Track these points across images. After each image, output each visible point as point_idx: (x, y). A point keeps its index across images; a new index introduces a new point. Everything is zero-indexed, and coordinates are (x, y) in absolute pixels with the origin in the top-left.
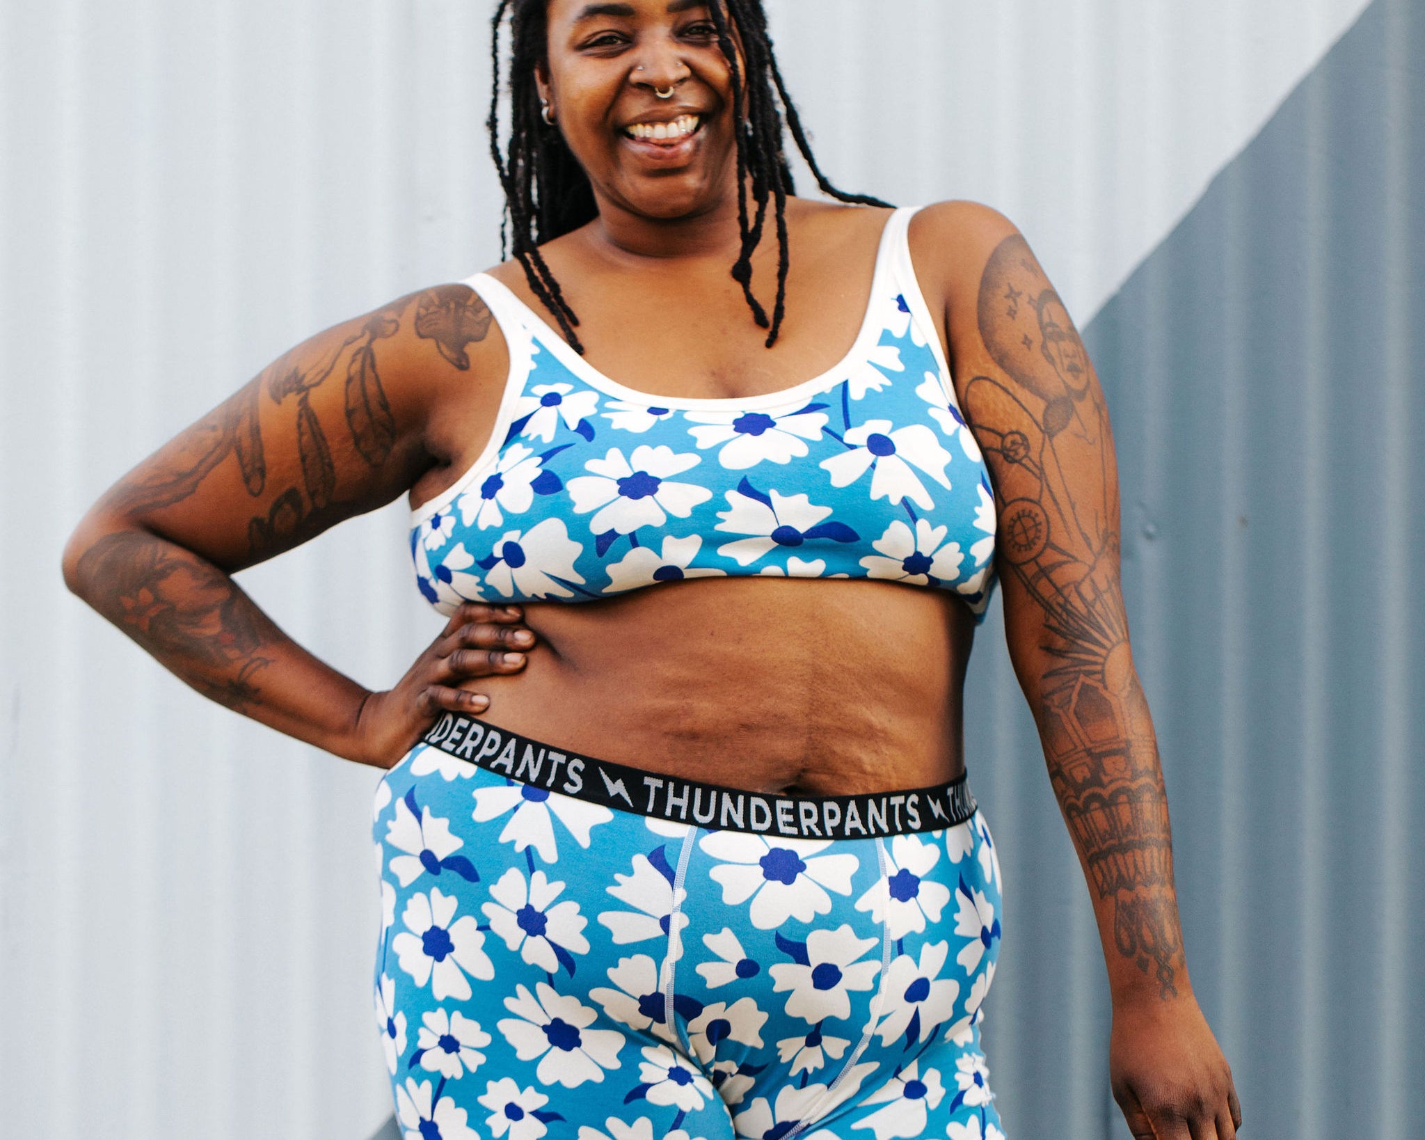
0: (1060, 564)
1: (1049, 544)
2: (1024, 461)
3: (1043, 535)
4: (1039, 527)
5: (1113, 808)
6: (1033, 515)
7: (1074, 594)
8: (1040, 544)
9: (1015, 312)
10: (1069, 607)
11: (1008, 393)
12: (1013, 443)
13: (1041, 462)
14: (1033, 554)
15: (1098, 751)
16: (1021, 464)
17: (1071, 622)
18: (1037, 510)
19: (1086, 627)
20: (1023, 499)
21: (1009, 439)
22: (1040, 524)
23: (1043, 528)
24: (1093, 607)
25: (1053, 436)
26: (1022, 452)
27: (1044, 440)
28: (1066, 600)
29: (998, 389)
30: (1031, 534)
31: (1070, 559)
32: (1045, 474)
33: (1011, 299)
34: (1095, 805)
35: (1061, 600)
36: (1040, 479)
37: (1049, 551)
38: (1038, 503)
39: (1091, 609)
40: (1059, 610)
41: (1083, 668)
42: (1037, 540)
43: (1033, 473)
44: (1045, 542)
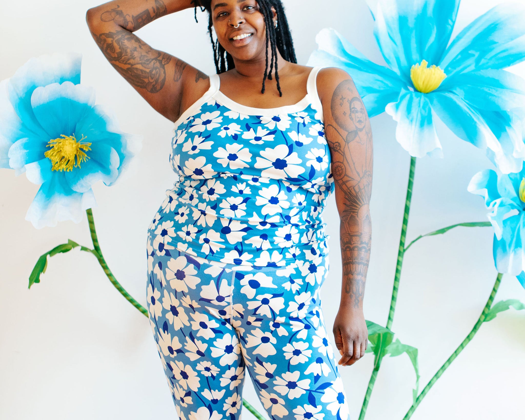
0: (349, 181)
1: (346, 175)
2: (339, 151)
3: (344, 172)
4: (343, 170)
5: (353, 251)
6: (341, 166)
7: (353, 189)
8: (343, 174)
9: (342, 104)
10: (351, 193)
11: (336, 130)
12: (336, 145)
13: (344, 151)
14: (342, 177)
15: (352, 234)
16: (338, 152)
17: (351, 197)
18: (342, 165)
19: (355, 199)
20: (338, 162)
21: (335, 144)
22: (343, 169)
23: (344, 170)
24: (358, 193)
25: (349, 143)
26: (338, 148)
27: (346, 144)
28: (351, 191)
29: (334, 129)
30: (341, 172)
31: (352, 179)
32: (345, 154)
33: (342, 100)
34: (348, 249)
35: (349, 191)
36: (343, 156)
37: (345, 177)
38: (343, 163)
39: (357, 194)
40: (348, 194)
41: (352, 210)
42: (342, 174)
43: (341, 154)
44: (344, 174)
